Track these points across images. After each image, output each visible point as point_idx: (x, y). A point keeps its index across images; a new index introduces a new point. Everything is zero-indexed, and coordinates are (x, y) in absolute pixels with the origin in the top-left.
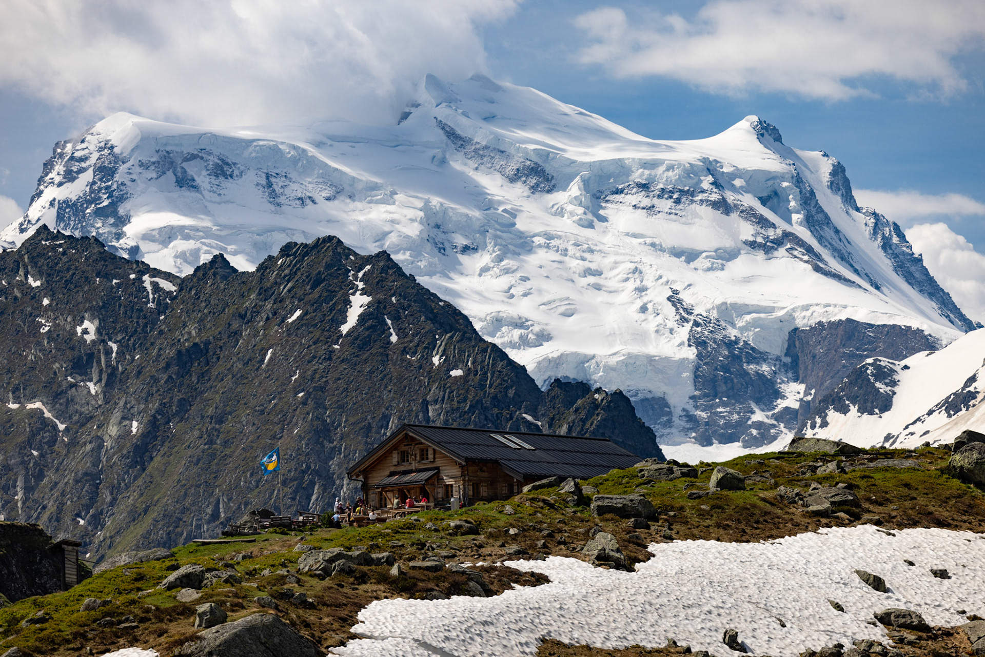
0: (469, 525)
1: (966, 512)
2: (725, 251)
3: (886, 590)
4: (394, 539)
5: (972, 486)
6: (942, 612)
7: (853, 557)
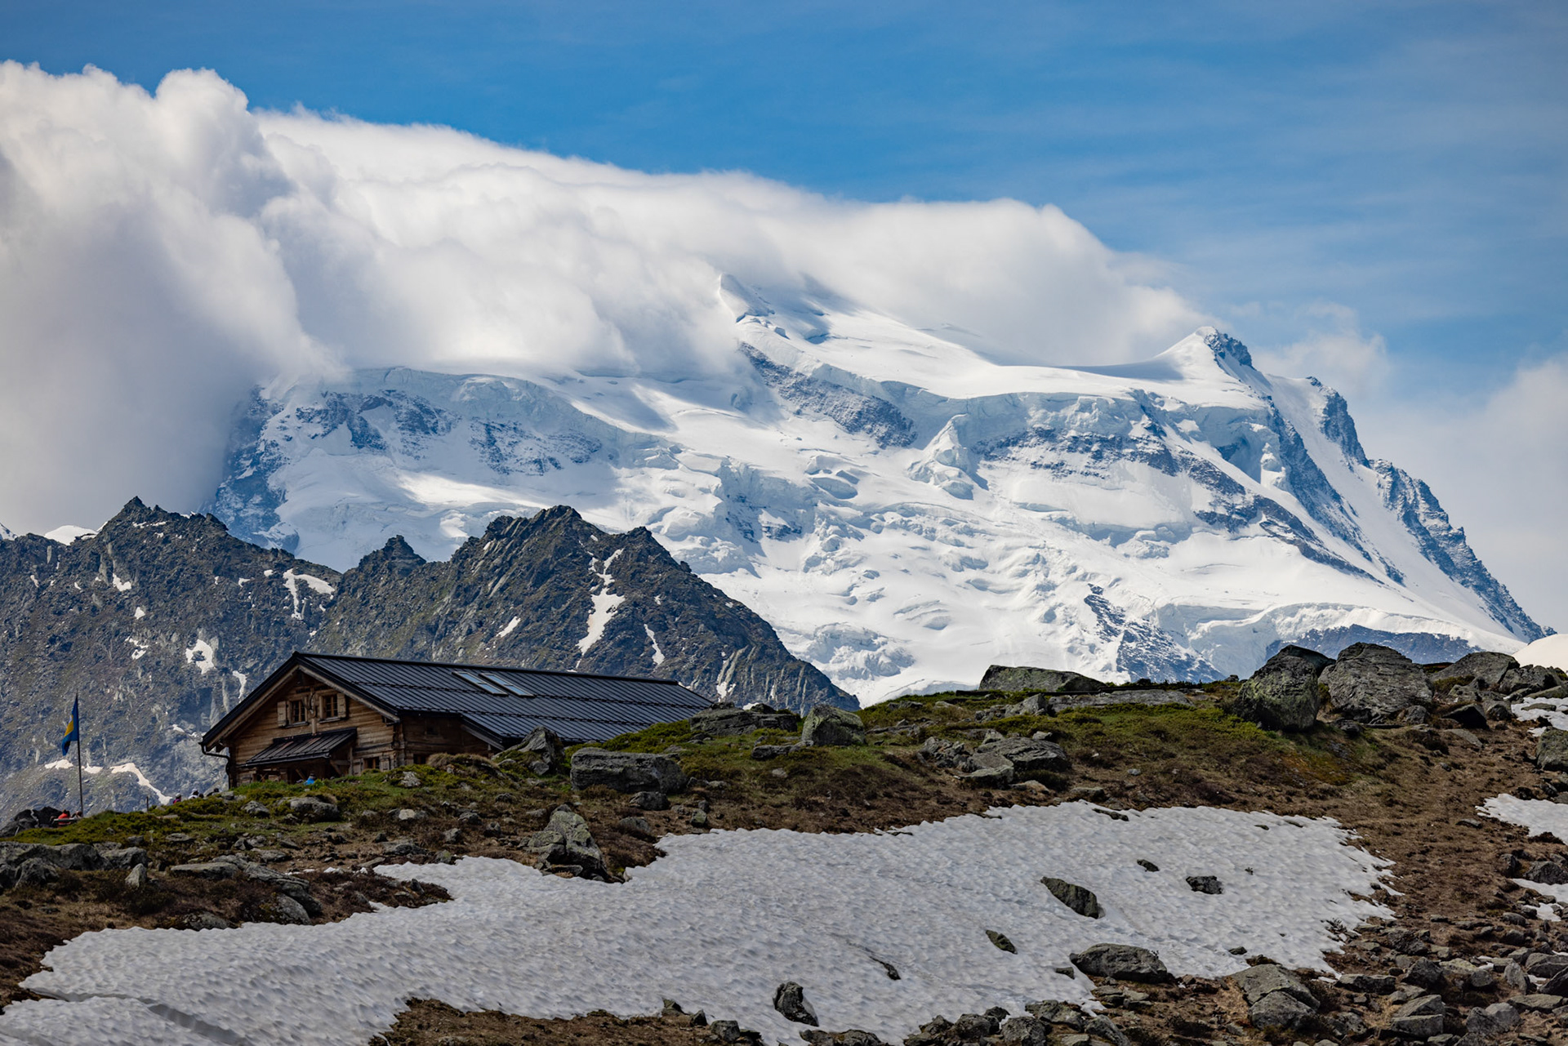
0: (325, 805)
1: (1265, 778)
2: (1170, 529)
3: (1096, 913)
4: (178, 829)
5: (1279, 733)
6: (1200, 951)
7: (1043, 855)
